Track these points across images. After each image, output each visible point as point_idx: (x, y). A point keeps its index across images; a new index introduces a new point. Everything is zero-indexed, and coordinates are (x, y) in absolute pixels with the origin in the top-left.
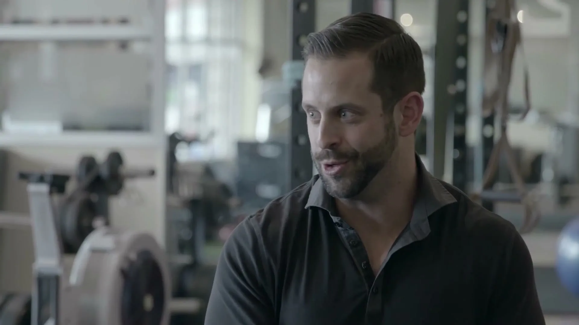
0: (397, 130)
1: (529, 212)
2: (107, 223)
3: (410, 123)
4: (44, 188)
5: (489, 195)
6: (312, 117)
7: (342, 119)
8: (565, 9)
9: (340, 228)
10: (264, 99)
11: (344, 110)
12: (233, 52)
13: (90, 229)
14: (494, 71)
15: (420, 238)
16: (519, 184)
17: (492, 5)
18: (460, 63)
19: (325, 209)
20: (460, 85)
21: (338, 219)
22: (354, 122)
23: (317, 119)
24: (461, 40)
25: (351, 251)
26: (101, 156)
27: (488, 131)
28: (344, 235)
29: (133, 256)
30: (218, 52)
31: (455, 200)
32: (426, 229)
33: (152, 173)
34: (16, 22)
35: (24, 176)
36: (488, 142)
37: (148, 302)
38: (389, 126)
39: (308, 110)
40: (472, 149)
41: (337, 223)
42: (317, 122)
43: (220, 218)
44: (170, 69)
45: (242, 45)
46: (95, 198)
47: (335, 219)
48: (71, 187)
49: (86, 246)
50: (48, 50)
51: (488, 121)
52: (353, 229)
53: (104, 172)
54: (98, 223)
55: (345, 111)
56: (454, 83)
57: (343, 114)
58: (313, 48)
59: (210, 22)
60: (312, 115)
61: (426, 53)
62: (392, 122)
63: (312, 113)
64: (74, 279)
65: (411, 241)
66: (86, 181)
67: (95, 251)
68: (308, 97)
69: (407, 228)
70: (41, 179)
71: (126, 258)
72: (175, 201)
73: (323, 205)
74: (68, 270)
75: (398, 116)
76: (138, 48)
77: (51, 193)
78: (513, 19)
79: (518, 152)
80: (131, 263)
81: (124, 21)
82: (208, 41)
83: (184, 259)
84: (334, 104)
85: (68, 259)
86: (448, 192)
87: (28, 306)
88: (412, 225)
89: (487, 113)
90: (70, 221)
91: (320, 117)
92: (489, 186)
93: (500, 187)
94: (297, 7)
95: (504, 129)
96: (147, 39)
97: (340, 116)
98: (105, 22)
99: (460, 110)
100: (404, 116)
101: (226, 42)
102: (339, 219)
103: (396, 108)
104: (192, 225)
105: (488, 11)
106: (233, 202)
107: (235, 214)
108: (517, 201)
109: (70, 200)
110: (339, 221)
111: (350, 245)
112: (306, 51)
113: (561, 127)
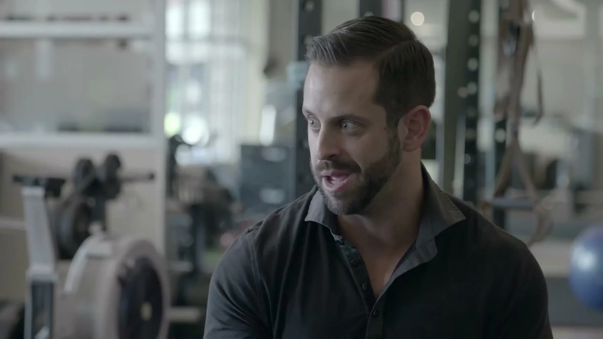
0: (402, 146)
1: (541, 220)
2: (104, 229)
3: (415, 137)
4: (39, 192)
5: (501, 202)
6: (312, 125)
7: (343, 131)
8: (581, 10)
9: (342, 246)
10: (269, 100)
11: (345, 120)
12: (237, 52)
13: (86, 235)
14: (506, 73)
15: (426, 260)
16: (531, 192)
17: (506, 5)
18: (472, 64)
19: (326, 226)
20: (471, 88)
21: (339, 238)
22: (356, 134)
23: (318, 129)
24: (473, 41)
25: (351, 270)
26: (98, 159)
27: (501, 136)
28: (345, 254)
29: (131, 263)
30: (222, 51)
31: (464, 218)
32: (433, 251)
33: (152, 177)
34: (11, 18)
35: (18, 179)
36: (500, 147)
37: (146, 311)
38: (394, 140)
39: (309, 117)
40: (484, 154)
41: (338, 241)
42: (317, 131)
43: (222, 224)
44: (171, 68)
45: (245, 43)
46: (91, 202)
47: (336, 238)
48: (67, 190)
49: (82, 253)
50: (44, 47)
51: (501, 125)
52: (355, 248)
53: (102, 175)
54: (95, 228)
55: (346, 122)
56: (465, 85)
57: (344, 125)
58: (315, 52)
59: (213, 19)
60: (313, 123)
61: (436, 54)
62: (396, 137)
63: (313, 121)
64: (70, 286)
65: (416, 264)
66: (84, 183)
67: (91, 258)
68: (308, 104)
69: (412, 248)
70: (36, 183)
71: (124, 265)
72: (174, 206)
73: (324, 221)
74: (63, 276)
75: (403, 129)
76: (138, 46)
77: (46, 196)
78: (526, 19)
79: (531, 158)
80: (129, 271)
81: (123, 19)
82: (211, 39)
83: (184, 266)
84: (334, 115)
85: (63, 265)
86: (457, 208)
87: (21, 314)
88: (417, 245)
89: (500, 117)
90: (66, 226)
91: (321, 127)
92: (501, 192)
93: (513, 195)
94: (302, 6)
95: (516, 134)
96: (146, 38)
97: (341, 126)
98: (104, 19)
99: (471, 114)
100: (410, 130)
101: (230, 40)
102: (341, 238)
103: (401, 122)
104: (193, 231)
105: (501, 12)
106: (236, 207)
107: (237, 219)
108: (530, 209)
109: (67, 204)
110: (342, 239)
111: (351, 263)
112: (309, 55)
113: (577, 132)
